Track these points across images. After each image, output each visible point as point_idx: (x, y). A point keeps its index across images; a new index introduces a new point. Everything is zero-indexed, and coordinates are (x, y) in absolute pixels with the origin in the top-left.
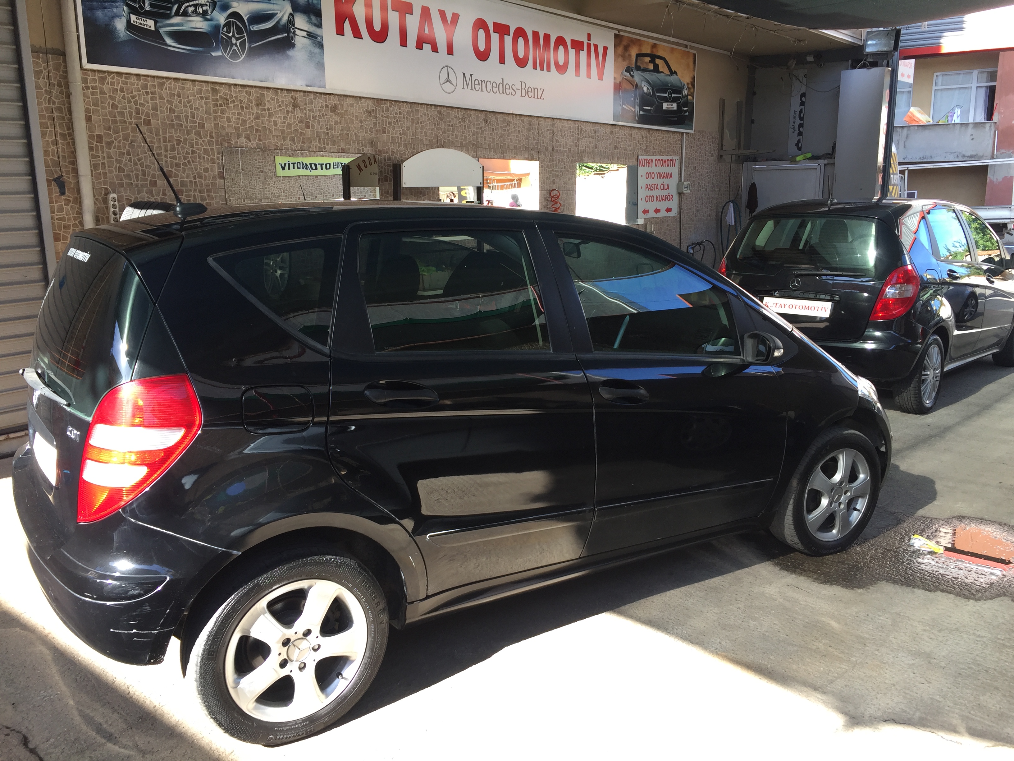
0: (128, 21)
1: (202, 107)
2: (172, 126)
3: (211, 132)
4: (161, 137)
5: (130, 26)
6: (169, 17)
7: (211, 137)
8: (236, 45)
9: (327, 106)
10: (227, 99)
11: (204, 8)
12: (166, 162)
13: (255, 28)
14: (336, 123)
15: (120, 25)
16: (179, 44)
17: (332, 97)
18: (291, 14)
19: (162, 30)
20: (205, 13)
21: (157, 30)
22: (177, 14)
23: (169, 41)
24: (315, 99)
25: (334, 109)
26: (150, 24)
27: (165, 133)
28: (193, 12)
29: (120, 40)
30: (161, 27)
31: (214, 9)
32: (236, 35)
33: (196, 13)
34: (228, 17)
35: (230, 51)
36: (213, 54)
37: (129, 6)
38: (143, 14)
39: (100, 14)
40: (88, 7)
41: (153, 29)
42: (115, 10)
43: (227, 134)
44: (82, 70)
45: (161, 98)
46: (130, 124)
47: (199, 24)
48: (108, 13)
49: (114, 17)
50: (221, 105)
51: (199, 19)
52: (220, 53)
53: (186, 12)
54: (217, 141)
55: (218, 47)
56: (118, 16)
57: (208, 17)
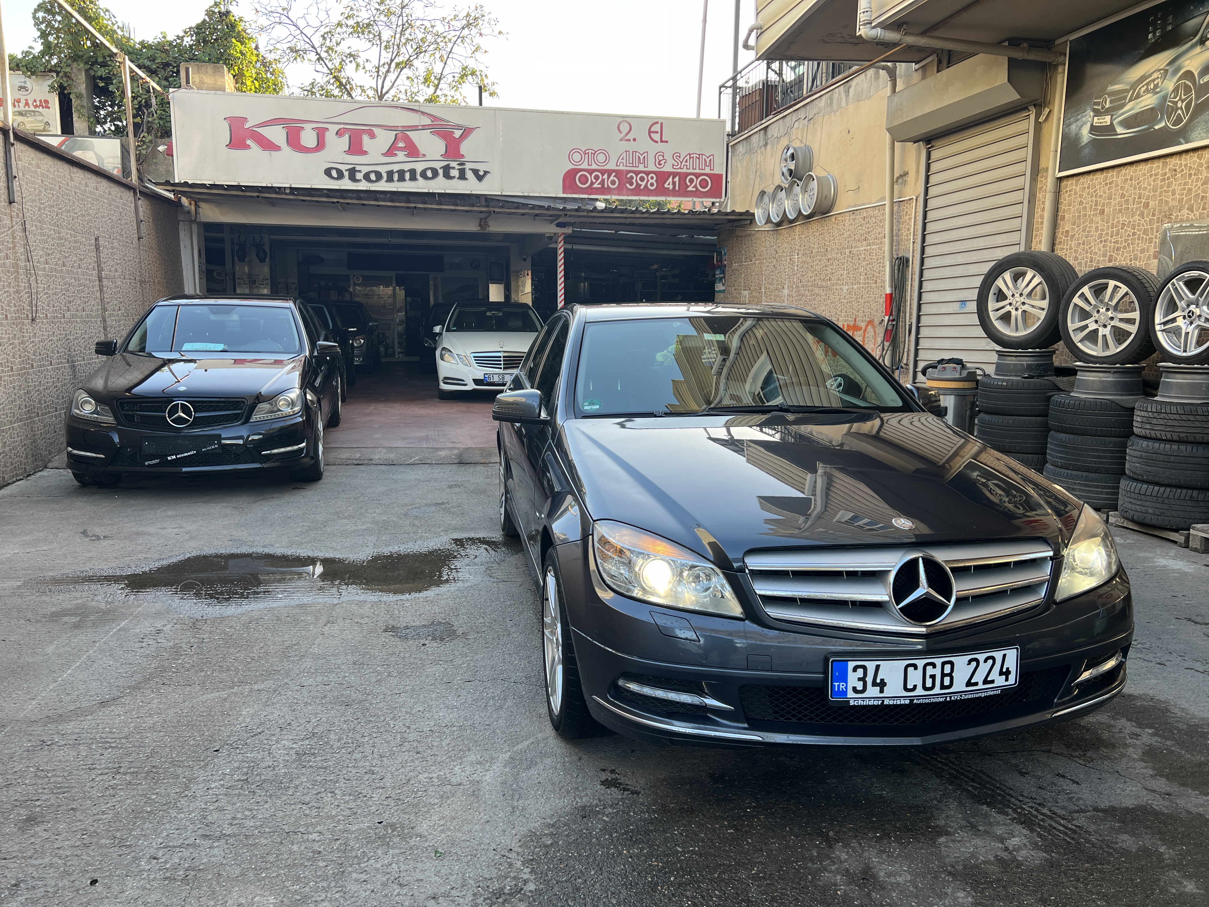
0: (1092, 125)
1: (1150, 185)
3: (1155, 210)
5: (1094, 129)
6: (1123, 106)
7: (1154, 215)
8: (1181, 108)
10: (1175, 170)
11: (1155, 83)
15: (1085, 131)
16: (1128, 129)
19: (1114, 122)
20: (1156, 86)
21: (1112, 123)
22: (1130, 101)
23: (1119, 130)
26: (1107, 120)
28: (1144, 92)
29: (1083, 144)
30: (1115, 119)
31: (1165, 79)
32: (1183, 97)
33: (1147, 91)
34: (1178, 81)
35: (1173, 118)
36: (1156, 127)
37: (1095, 110)
38: (1104, 112)
39: (1073, 127)
40: (1067, 125)
41: (1109, 123)
42: (1084, 119)
43: (1169, 209)
44: (1058, 178)
45: (1117, 186)
46: (1089, 216)
47: (1148, 101)
48: (1079, 123)
49: (1082, 126)
50: (1168, 179)
51: (1150, 95)
52: (1163, 124)
53: (1138, 94)
54: (1158, 218)
55: (1162, 118)
56: (1085, 123)
57: (1158, 90)
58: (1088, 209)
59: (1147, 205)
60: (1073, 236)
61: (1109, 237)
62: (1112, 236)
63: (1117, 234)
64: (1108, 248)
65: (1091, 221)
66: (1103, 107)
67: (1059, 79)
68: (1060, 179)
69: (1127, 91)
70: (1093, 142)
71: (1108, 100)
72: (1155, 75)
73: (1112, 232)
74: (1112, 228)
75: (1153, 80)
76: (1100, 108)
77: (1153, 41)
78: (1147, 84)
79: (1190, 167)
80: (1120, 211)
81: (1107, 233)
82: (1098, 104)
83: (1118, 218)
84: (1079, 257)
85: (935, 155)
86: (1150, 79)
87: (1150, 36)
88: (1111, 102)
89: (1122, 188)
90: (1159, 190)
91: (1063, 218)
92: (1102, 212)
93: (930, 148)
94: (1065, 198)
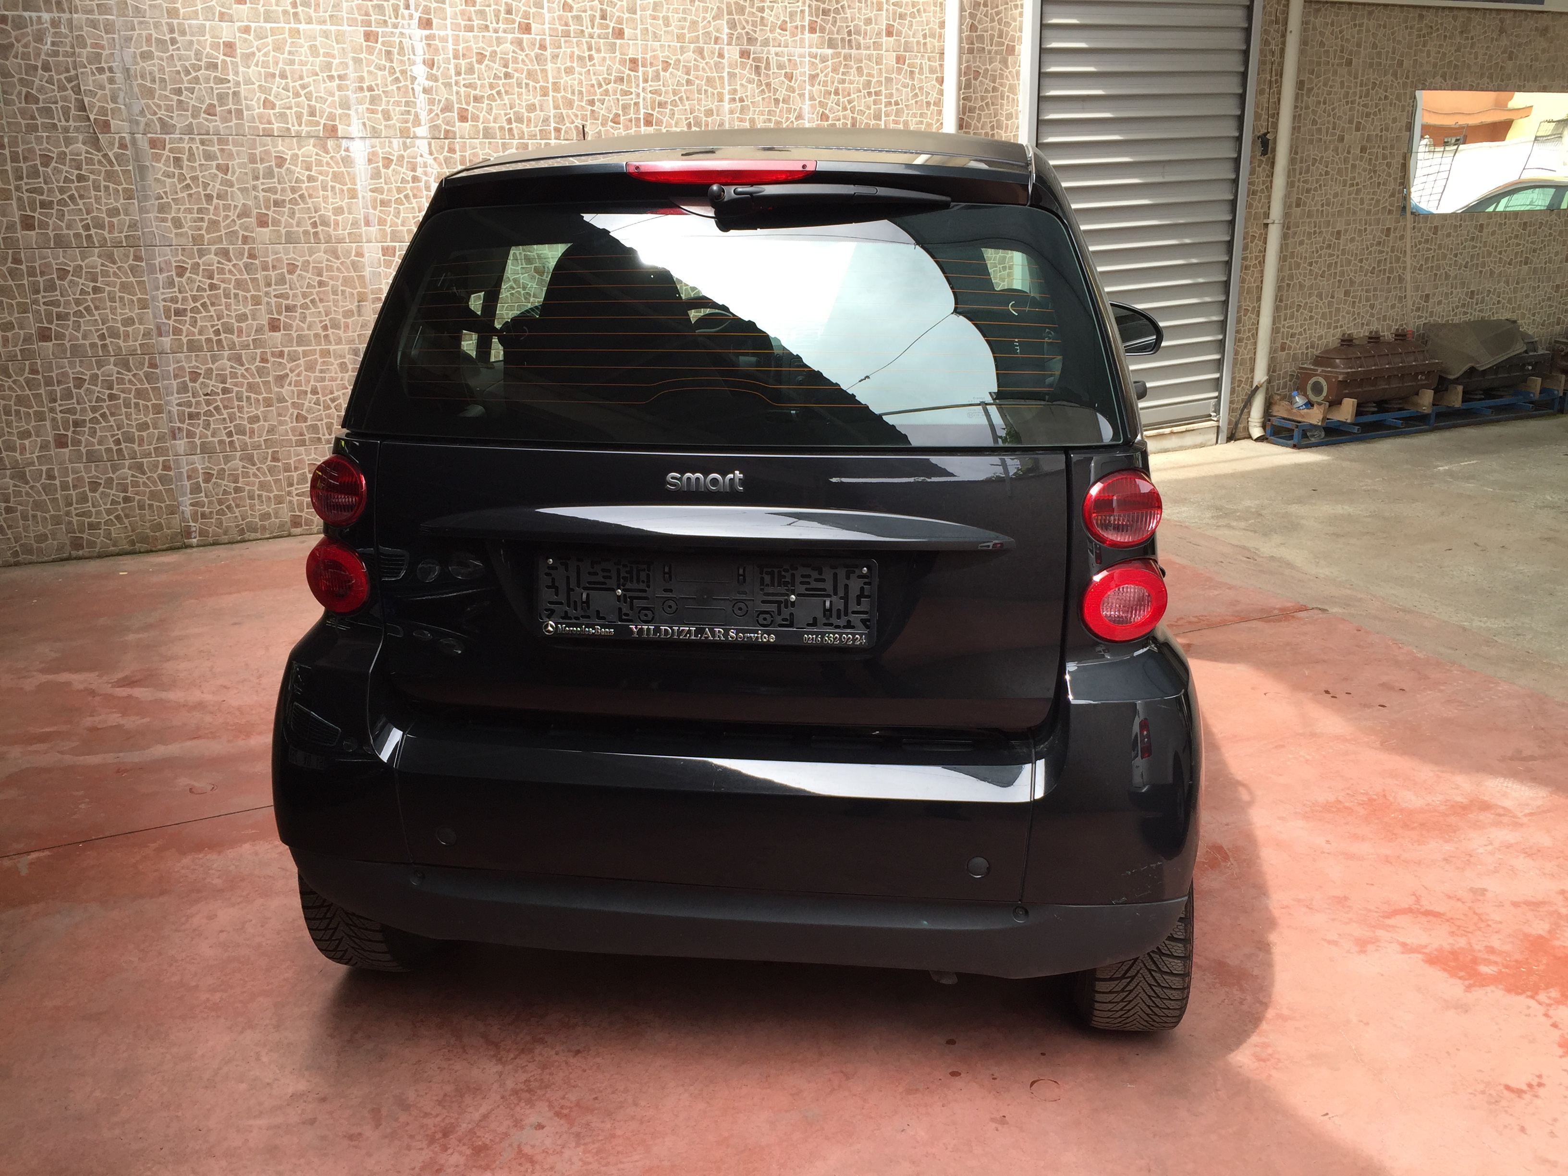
2: (1371, 65)
3: (1409, 71)
4: (1359, 81)
7: (1407, 77)
9: (1537, 29)
10: (1431, 27)
12: (1358, 111)
14: (1544, 51)
17: (1545, 15)
24: (1525, 20)
25: (1544, 31)
27: (1363, 75)
43: (1424, 73)
45: (1368, 31)
46: (1333, 65)
50: (1424, 37)
54: (1412, 82)
58: (1331, 55)
59: (1400, 64)
60: (1310, 90)
61: (1357, 98)
62: (1361, 97)
63: (1367, 95)
64: (1355, 112)
65: (1335, 73)
74: (1361, 86)
79: (1446, 28)
81: (1355, 93)
83: (1368, 74)
84: (1319, 121)
89: (1375, 35)
90: (1414, 48)
92: (1349, 63)
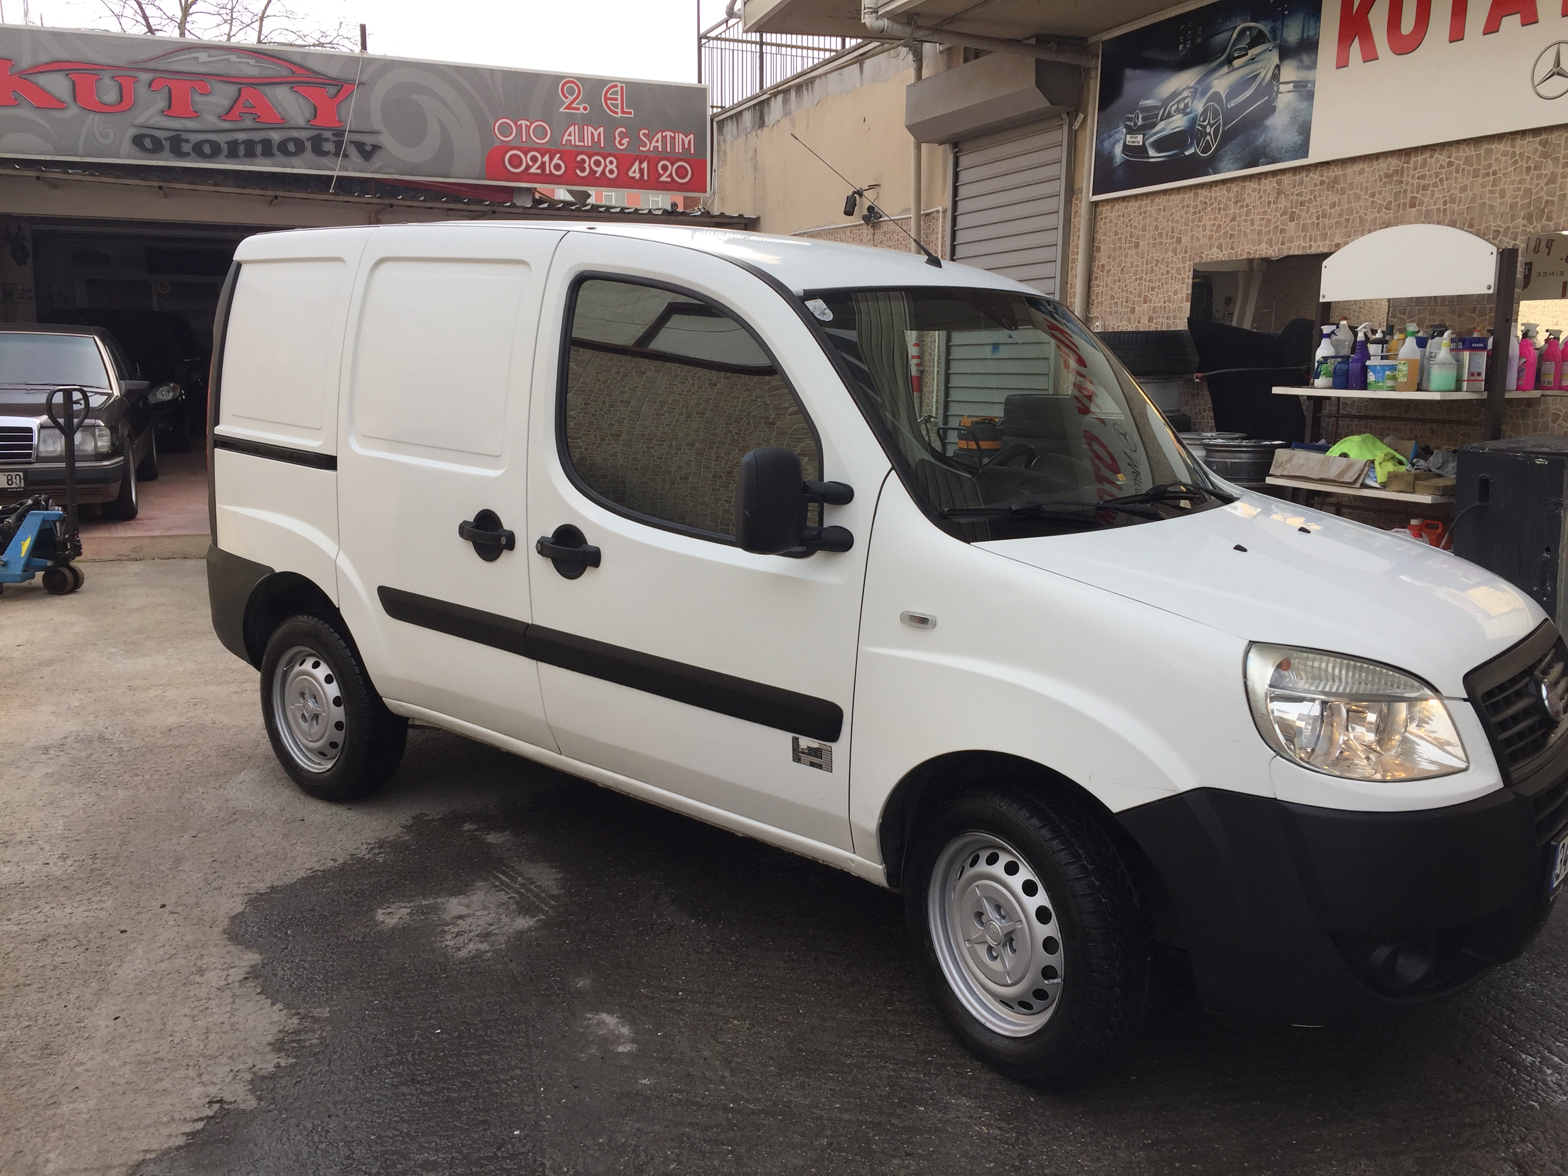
0: (1125, 143)
1: (1182, 218)
3: (1186, 247)
5: (1126, 148)
6: (1154, 125)
8: (1209, 134)
10: (1206, 203)
11: (1185, 102)
13: (1232, 104)
14: (1333, 205)
15: (1118, 150)
16: (1160, 152)
17: (1332, 166)
18: (1278, 67)
19: (1147, 143)
20: (1186, 106)
21: (1144, 143)
22: (1162, 120)
23: (1152, 152)
24: (1307, 176)
25: (1333, 184)
26: (1139, 139)
28: (1175, 111)
29: (1116, 165)
30: (1147, 139)
31: (1194, 98)
32: (1212, 122)
33: (1178, 111)
34: (1207, 102)
35: (1202, 144)
36: (1187, 153)
37: (1127, 127)
38: (1135, 130)
39: (1106, 144)
40: (1100, 141)
41: (1141, 144)
42: (1117, 136)
43: (1200, 246)
44: (1092, 203)
45: (1151, 216)
46: (1124, 249)
47: (1178, 123)
48: (1112, 140)
49: (1115, 144)
50: (1199, 212)
51: (1180, 116)
52: (1192, 151)
53: (1169, 113)
54: (1190, 256)
55: (1192, 143)
56: (1118, 141)
57: (1188, 110)
58: (1123, 241)
59: (1179, 241)
60: (1109, 271)
62: (1146, 274)
65: (1126, 256)
66: (1135, 124)
67: (1092, 85)
68: (1096, 204)
69: (1158, 108)
70: (1125, 163)
71: (1140, 116)
72: (1185, 94)
73: (1147, 268)
74: (1147, 264)
75: (1184, 99)
76: (1132, 124)
77: (1184, 53)
78: (1178, 102)
79: (1220, 201)
80: (1154, 245)
81: (1142, 270)
82: (1130, 119)
83: (1152, 254)
85: (964, 161)
86: (1180, 97)
87: (1181, 46)
88: (1143, 119)
89: (1156, 219)
90: (1191, 224)
91: (1099, 250)
92: (1137, 245)
93: (957, 152)
94: (1101, 226)
